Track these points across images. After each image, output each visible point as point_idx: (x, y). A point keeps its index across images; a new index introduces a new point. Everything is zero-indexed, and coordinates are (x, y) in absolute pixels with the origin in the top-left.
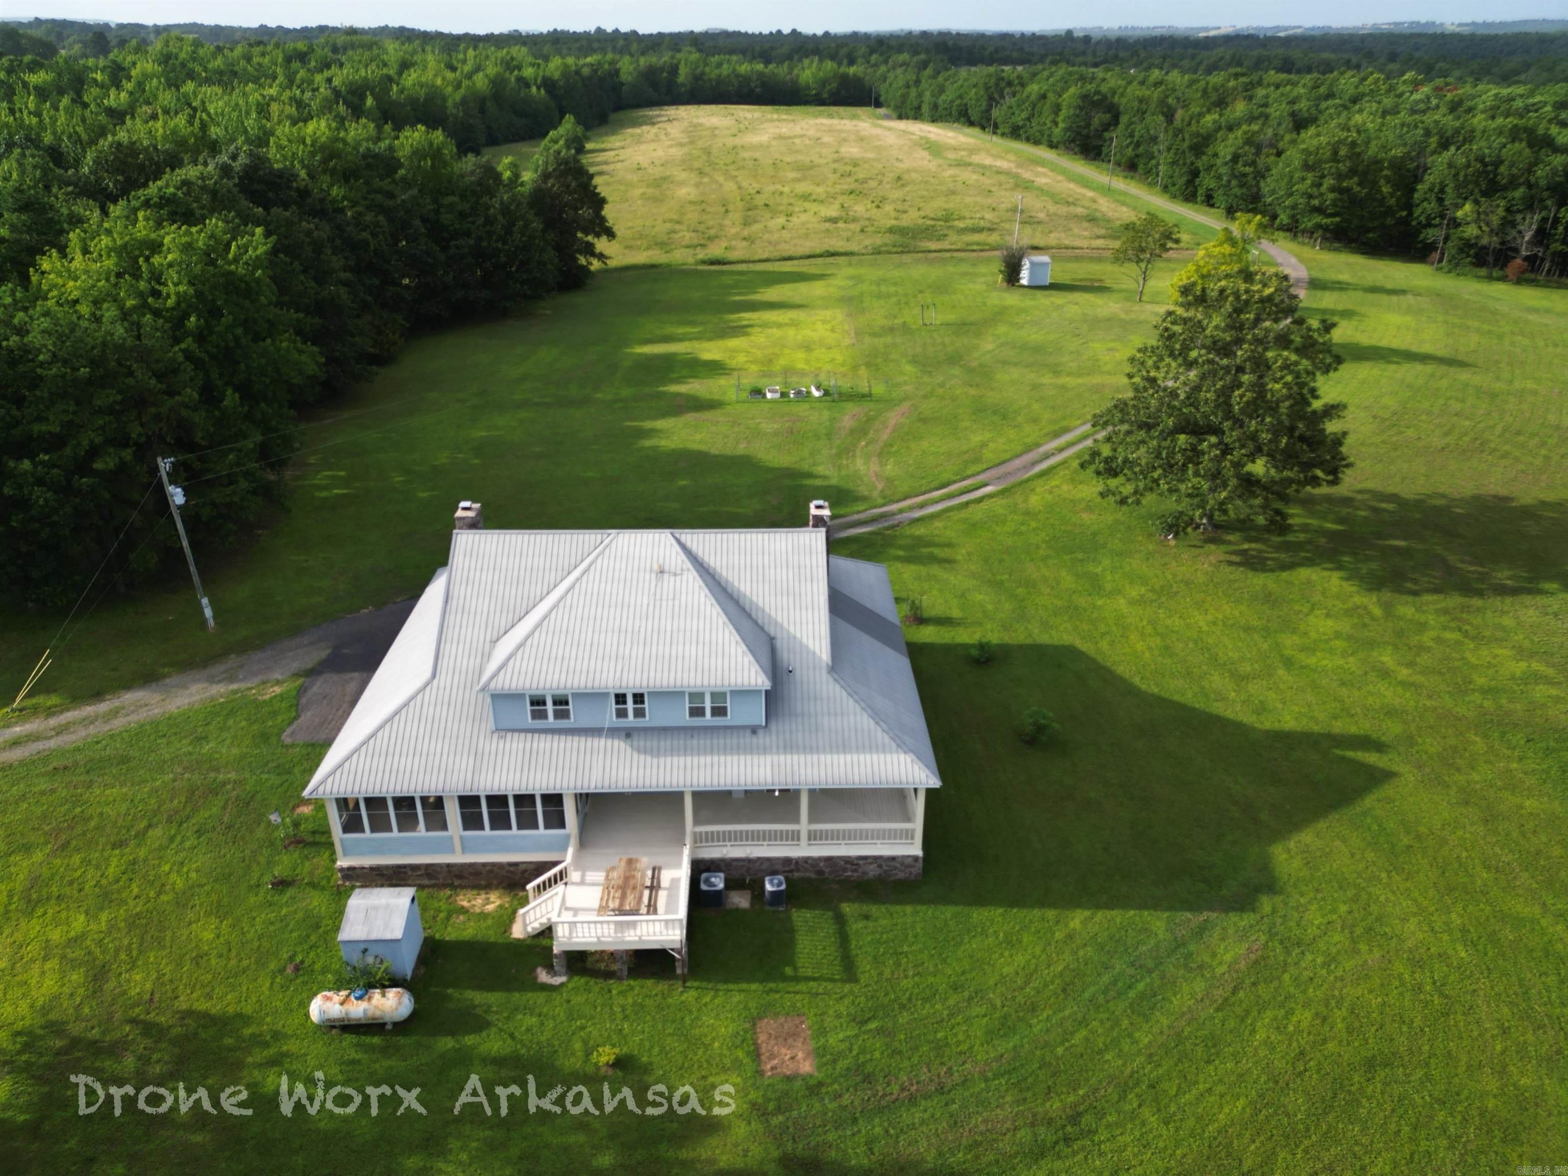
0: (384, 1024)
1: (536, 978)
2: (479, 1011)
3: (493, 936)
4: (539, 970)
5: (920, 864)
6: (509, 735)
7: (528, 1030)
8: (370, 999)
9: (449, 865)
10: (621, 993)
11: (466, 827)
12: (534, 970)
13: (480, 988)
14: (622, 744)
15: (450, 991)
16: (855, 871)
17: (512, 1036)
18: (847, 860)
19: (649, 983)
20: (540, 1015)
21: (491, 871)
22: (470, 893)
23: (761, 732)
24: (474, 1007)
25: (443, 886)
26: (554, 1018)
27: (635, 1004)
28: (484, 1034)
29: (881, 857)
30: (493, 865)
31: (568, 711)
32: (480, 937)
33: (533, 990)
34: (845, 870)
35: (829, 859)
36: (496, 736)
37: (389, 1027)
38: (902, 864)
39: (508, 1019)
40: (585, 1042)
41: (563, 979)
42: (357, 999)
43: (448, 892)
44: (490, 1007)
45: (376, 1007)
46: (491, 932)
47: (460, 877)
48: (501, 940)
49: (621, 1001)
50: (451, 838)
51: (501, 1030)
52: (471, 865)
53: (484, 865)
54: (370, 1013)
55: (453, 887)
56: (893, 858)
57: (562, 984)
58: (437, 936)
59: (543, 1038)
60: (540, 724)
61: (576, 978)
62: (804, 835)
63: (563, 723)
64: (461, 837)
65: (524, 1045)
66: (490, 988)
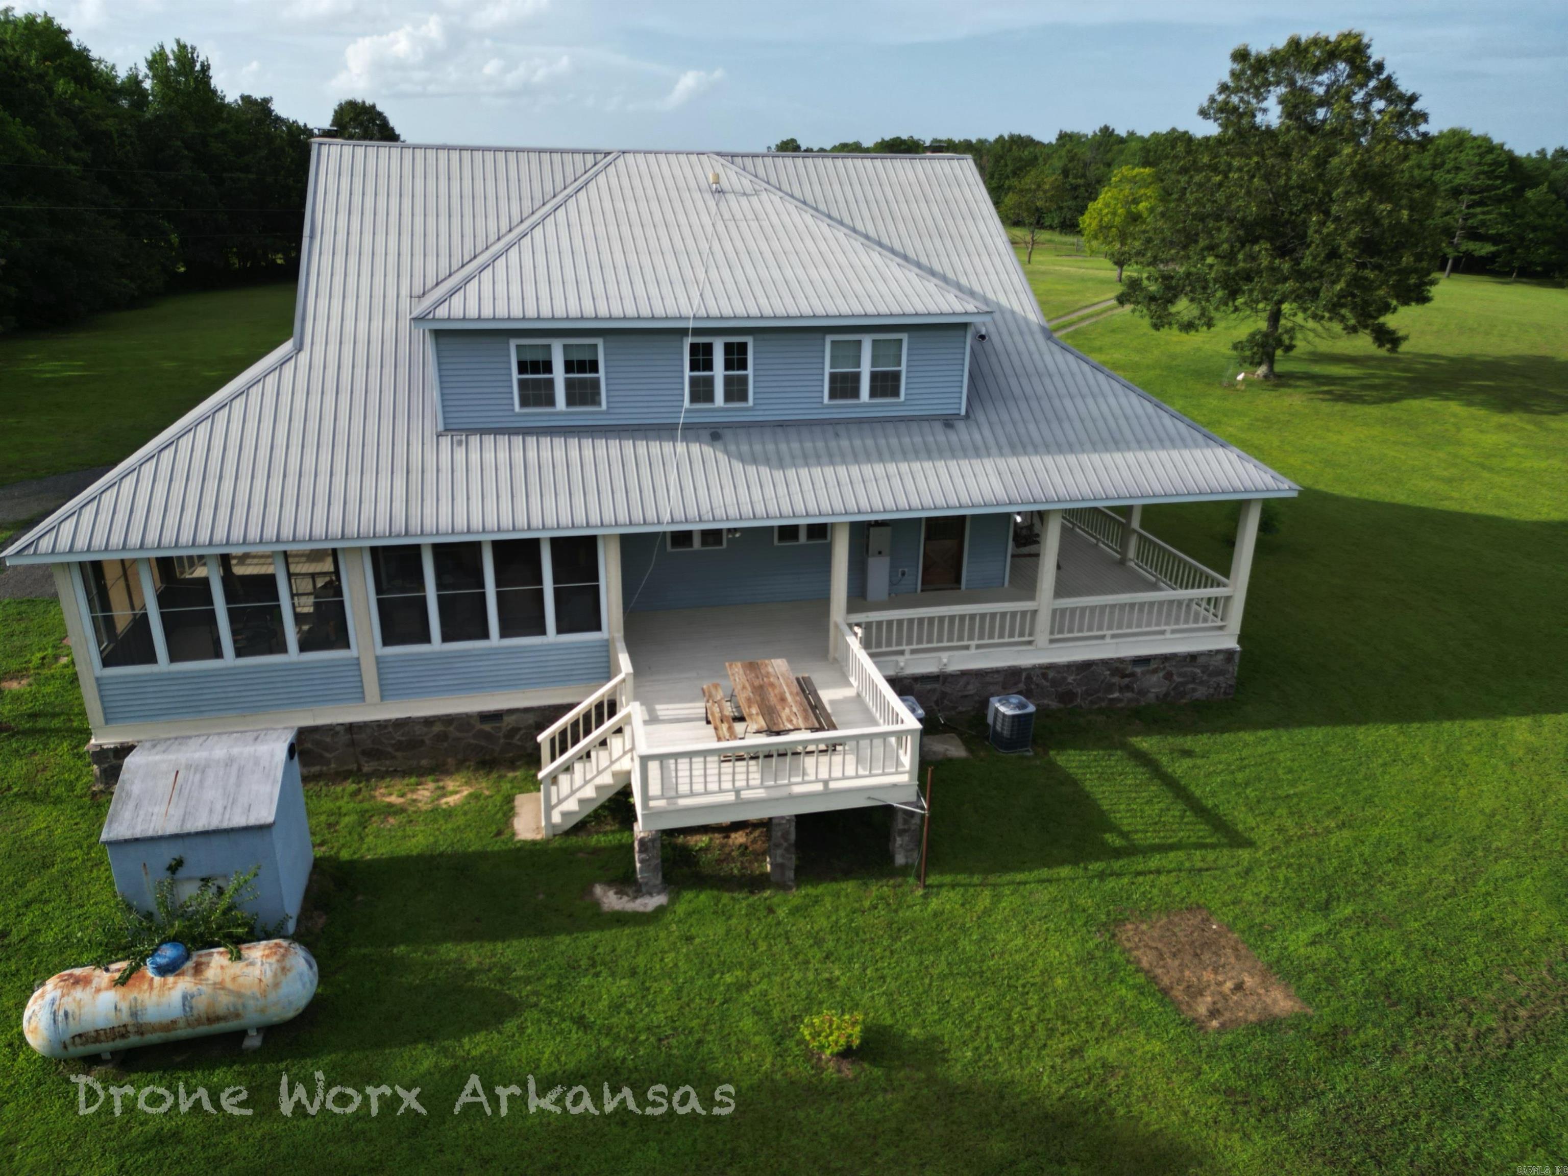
0: (241, 1034)
1: (597, 904)
2: (483, 981)
3: (473, 842)
4: (598, 890)
5: (1234, 669)
6: (475, 440)
7: (616, 1007)
8: (198, 969)
9: (351, 728)
10: (795, 911)
11: (388, 639)
12: (587, 890)
13: (469, 936)
14: (708, 450)
15: (400, 950)
16: (1128, 688)
17: (581, 1022)
18: (1116, 667)
19: (850, 887)
20: (633, 973)
21: (442, 737)
22: (399, 784)
23: (961, 426)
24: (471, 974)
25: (342, 776)
26: (669, 975)
27: (835, 928)
28: (510, 1026)
29: (1173, 656)
30: (448, 720)
31: (596, 383)
32: (443, 847)
33: (600, 927)
34: (1110, 688)
35: (1086, 666)
36: (445, 442)
37: (253, 1041)
38: (1205, 668)
39: (559, 987)
40: (763, 1014)
41: (659, 900)
42: (163, 971)
43: (351, 787)
44: (507, 969)
45: (220, 986)
46: (470, 835)
47: (373, 754)
48: (496, 846)
49: (804, 925)
50: (357, 662)
51: (549, 1013)
52: (399, 724)
53: (428, 722)
54: (201, 1005)
55: (358, 775)
56: (1192, 658)
57: (660, 910)
58: (345, 855)
59: (658, 1018)
60: (538, 414)
61: (688, 895)
62: (1044, 621)
63: (584, 414)
64: (379, 660)
65: (617, 1038)
66: (495, 935)
